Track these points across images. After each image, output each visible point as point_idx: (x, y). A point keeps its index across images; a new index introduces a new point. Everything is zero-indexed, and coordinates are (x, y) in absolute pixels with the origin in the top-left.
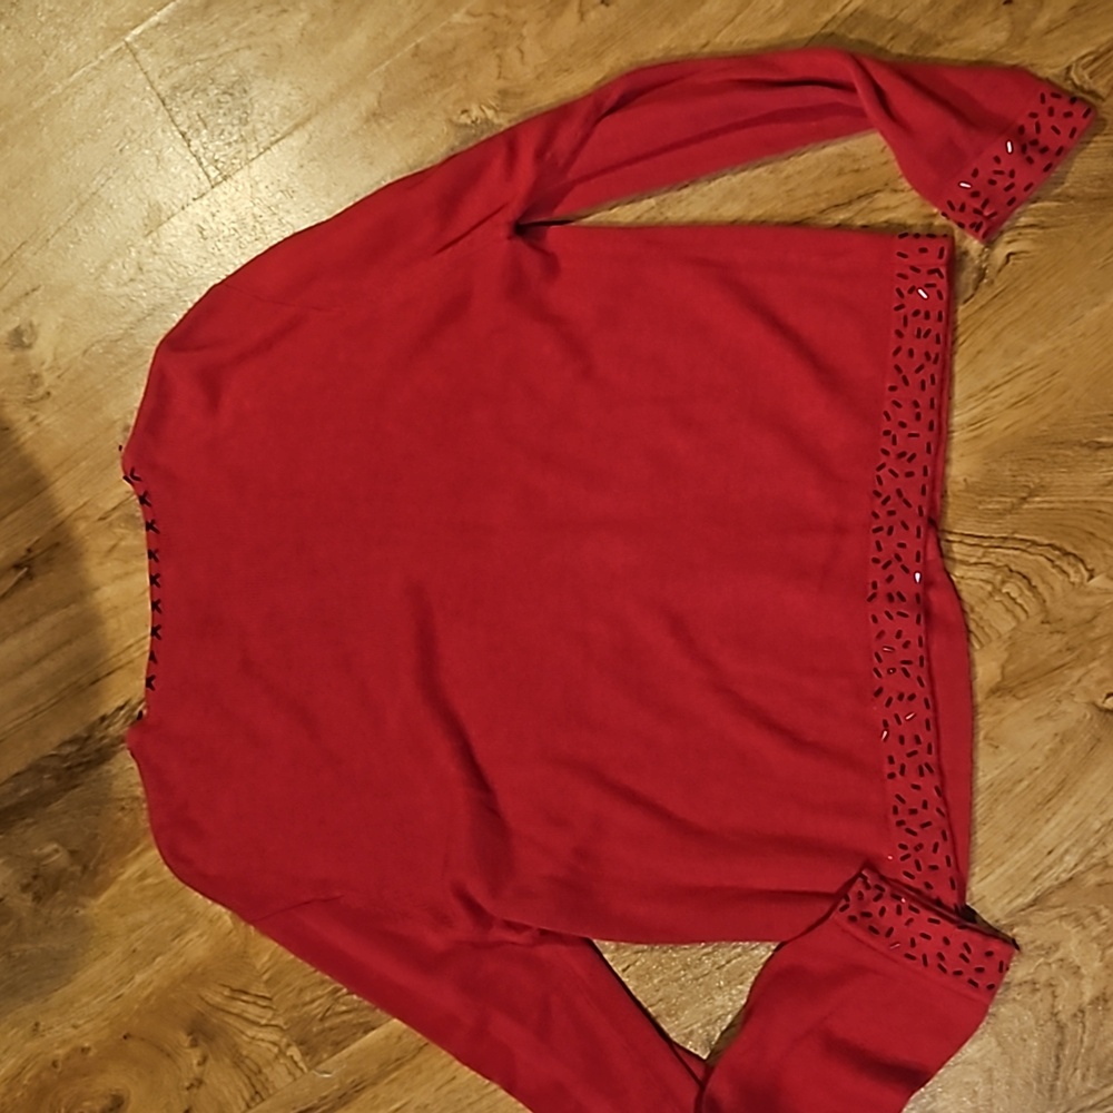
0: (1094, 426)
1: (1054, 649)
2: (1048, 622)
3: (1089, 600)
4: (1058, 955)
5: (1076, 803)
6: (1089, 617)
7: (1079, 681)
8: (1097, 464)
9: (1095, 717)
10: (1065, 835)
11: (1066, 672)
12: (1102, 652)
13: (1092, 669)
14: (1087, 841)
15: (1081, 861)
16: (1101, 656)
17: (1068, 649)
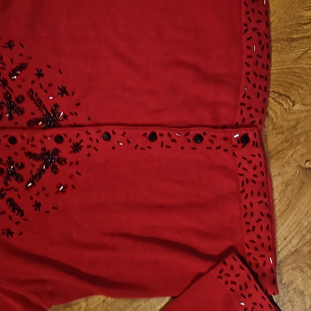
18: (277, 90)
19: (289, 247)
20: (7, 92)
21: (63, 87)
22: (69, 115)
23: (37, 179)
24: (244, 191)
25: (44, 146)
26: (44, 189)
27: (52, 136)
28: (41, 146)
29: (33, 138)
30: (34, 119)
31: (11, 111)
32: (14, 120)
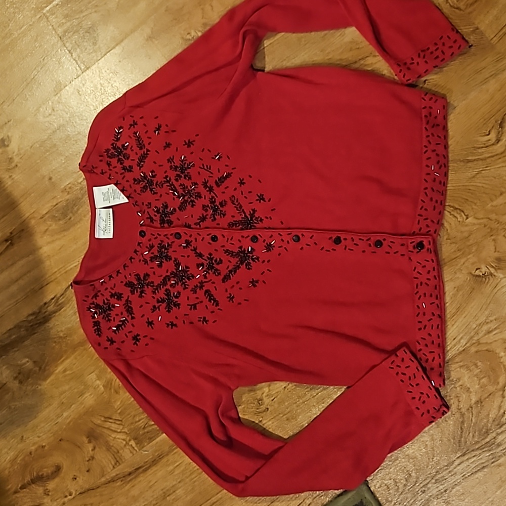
0: (466, 153)
1: (453, 250)
2: (449, 239)
3: (467, 228)
4: (460, 383)
5: (465, 317)
6: (467, 235)
7: (464, 263)
8: (467, 169)
9: (471, 279)
10: (461, 331)
11: (458, 260)
12: (473, 251)
13: (470, 258)
14: (470, 333)
15: (468, 342)
16: (473, 252)
17: (458, 250)
18: (452, 205)
19: (458, 347)
20: (213, 197)
21: (261, 194)
22: (265, 219)
23: (233, 273)
24: (418, 292)
25: (241, 245)
26: (238, 283)
27: (248, 236)
28: (238, 245)
29: (232, 237)
30: (234, 221)
31: (214, 214)
32: (216, 222)
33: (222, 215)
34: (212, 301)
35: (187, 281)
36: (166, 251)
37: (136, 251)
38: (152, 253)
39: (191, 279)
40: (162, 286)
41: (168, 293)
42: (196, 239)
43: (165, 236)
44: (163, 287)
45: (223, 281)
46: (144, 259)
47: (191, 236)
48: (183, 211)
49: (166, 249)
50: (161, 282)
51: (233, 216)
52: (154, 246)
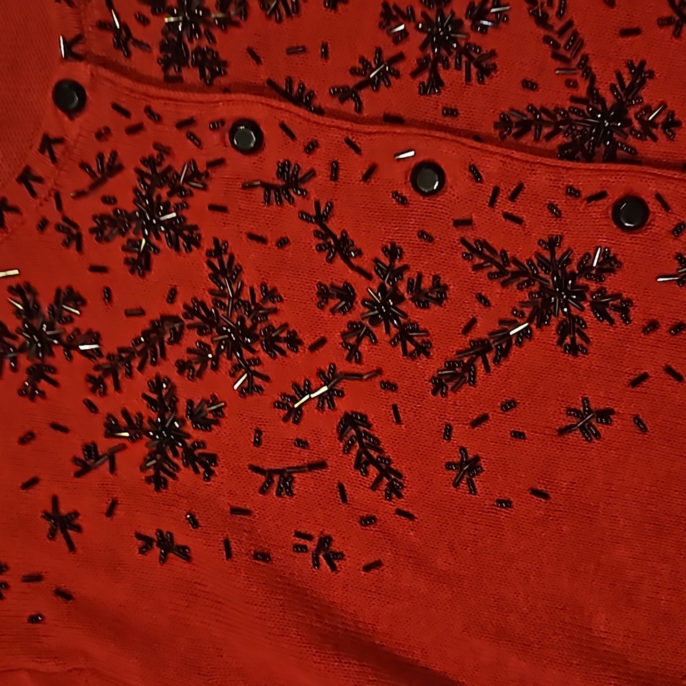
25: (555, 232)
26: (509, 405)
27: (602, 195)
28: (540, 227)
29: (520, 187)
30: (532, 109)
31: (438, 58)
32: (444, 98)
33: (474, 70)
34: (373, 471)
35: (263, 355)
36: (176, 200)
37: (26, 177)
38: (106, 200)
39: (283, 353)
40: (136, 363)
41: (162, 399)
42: (335, 170)
43: (181, 125)
44: (141, 367)
45: (438, 385)
46: (65, 219)
47: (311, 147)
48: (280, 21)
49: (176, 190)
50: (137, 341)
51: (529, 85)
52: (120, 168)
